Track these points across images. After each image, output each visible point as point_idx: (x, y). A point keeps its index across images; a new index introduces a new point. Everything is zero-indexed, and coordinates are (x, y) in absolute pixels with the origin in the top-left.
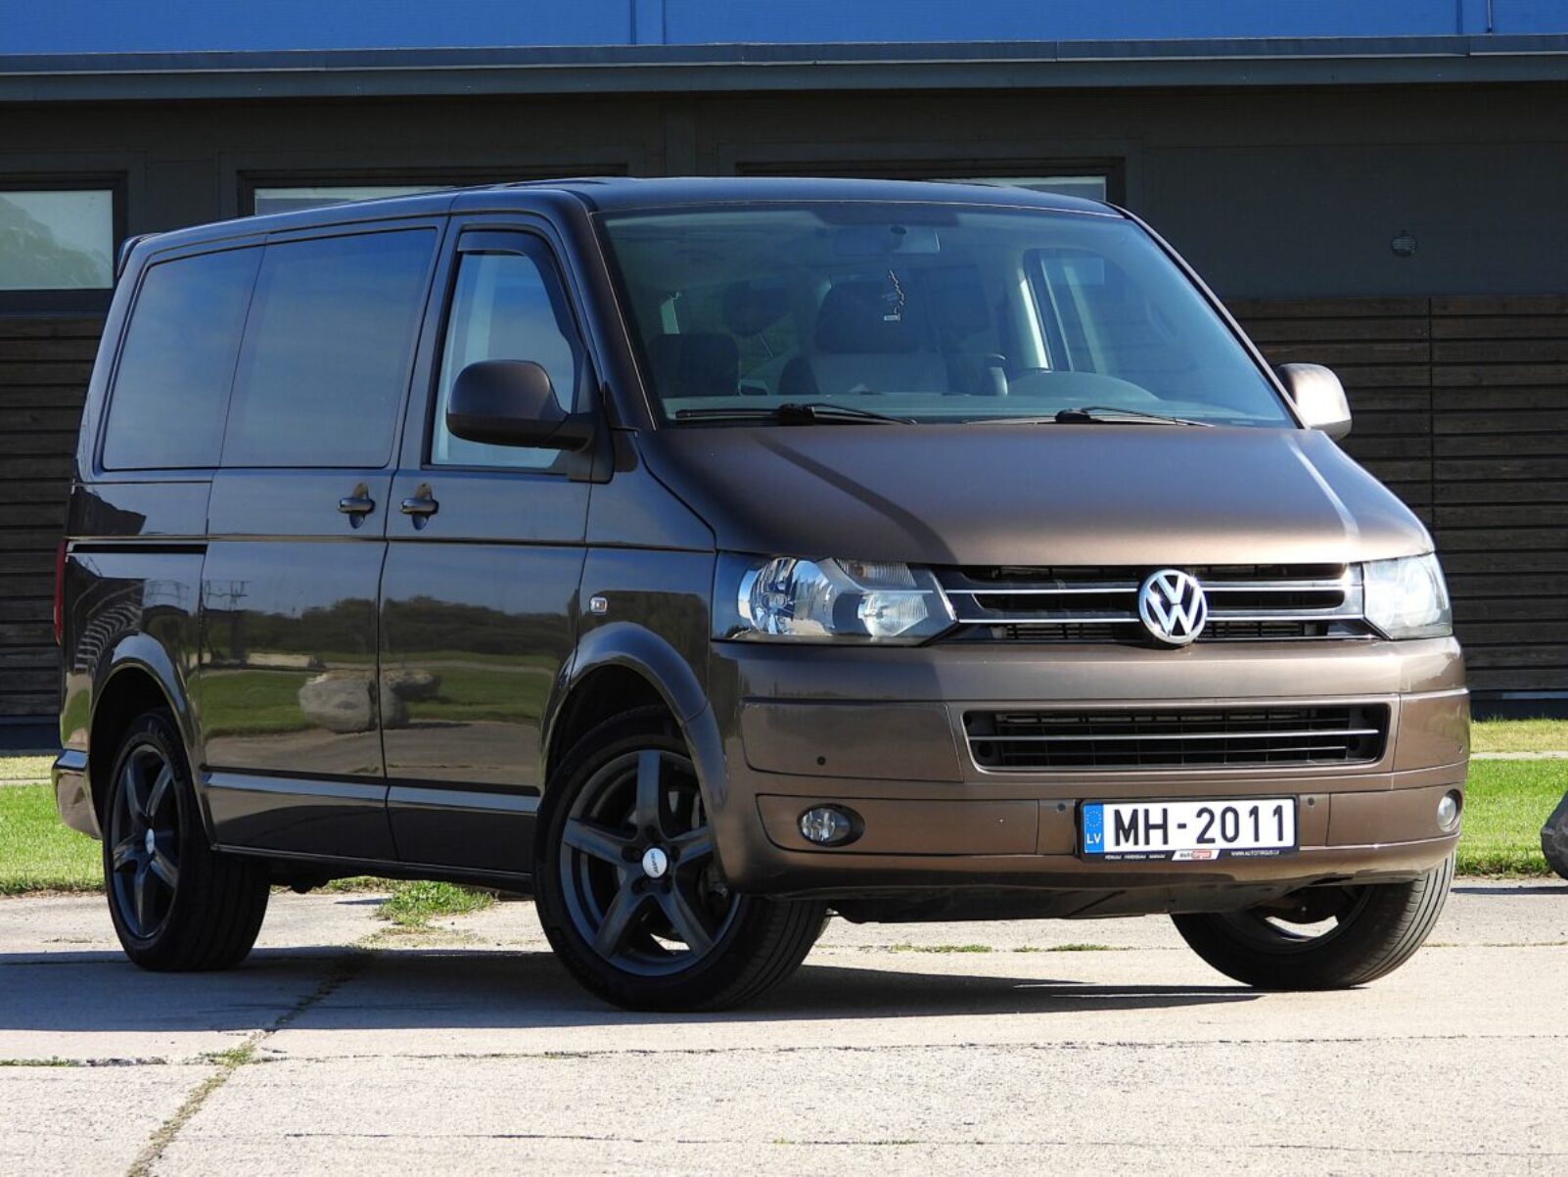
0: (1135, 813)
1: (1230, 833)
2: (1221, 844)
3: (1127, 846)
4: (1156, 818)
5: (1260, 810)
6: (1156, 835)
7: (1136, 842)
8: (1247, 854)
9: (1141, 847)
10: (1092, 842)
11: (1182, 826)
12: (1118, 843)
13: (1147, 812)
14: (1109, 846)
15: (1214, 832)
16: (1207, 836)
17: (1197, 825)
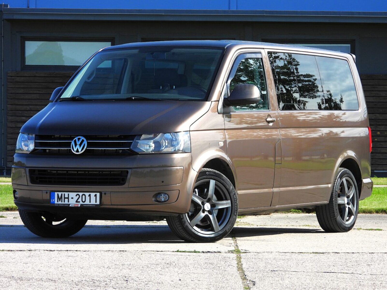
0: (62, 194)
1: (84, 200)
2: (81, 203)
3: (60, 202)
4: (66, 196)
5: (91, 195)
6: (66, 200)
7: (62, 202)
8: (87, 206)
9: (63, 203)
10: (52, 201)
11: (72, 198)
12: (58, 202)
13: (64, 194)
14: (56, 202)
15: (80, 200)
16: (78, 201)
17: (76, 198)
